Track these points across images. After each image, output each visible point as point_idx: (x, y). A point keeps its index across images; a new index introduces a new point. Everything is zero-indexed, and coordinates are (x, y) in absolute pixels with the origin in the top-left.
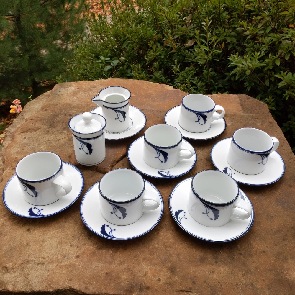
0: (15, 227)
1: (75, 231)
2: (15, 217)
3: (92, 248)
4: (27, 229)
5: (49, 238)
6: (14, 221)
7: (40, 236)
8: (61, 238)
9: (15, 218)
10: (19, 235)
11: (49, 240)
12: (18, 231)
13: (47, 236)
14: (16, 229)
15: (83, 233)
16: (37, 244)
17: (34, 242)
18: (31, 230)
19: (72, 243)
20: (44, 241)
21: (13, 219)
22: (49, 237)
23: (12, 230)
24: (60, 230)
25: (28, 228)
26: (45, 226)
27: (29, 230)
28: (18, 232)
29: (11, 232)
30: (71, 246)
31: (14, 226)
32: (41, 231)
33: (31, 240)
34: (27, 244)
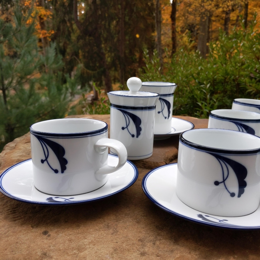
0: (18, 229)
1: (140, 232)
2: (16, 216)
3: (189, 256)
4: (42, 231)
5: (90, 243)
6: (15, 221)
7: (70, 240)
8: (117, 242)
9: (18, 217)
10: (26, 240)
11: (91, 246)
12: (23, 234)
13: (86, 240)
14: (20, 232)
15: (159, 235)
16: (67, 253)
17: (60, 250)
18: (50, 233)
19: (142, 250)
20: (80, 249)
21: (14, 218)
22: (90, 241)
23: (11, 234)
24: (111, 231)
25: (43, 229)
26: (78, 226)
27: (45, 233)
28: (23, 236)
29: (8, 236)
30: (143, 254)
31: (15, 227)
32: (71, 233)
33: (52, 248)
34: (45, 254)
